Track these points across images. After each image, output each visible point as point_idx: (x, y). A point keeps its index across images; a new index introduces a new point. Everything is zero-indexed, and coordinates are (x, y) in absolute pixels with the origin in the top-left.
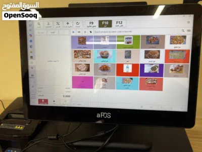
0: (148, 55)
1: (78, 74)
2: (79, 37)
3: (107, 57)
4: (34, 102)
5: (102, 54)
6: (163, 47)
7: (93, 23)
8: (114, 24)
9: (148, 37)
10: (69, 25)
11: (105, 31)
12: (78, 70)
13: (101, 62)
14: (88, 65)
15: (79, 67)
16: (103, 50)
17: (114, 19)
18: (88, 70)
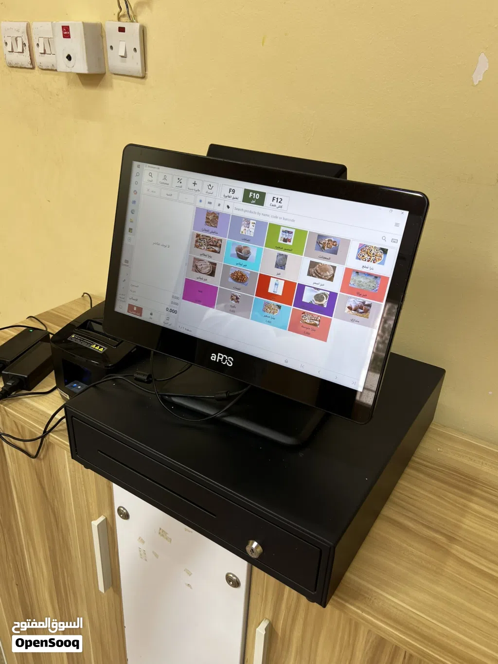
0: (315, 270)
1: (195, 277)
2: (209, 213)
3: (245, 258)
4: (121, 307)
5: (239, 250)
6: (343, 261)
7: (234, 191)
8: (268, 200)
9: (320, 237)
10: (196, 187)
11: (251, 211)
12: (196, 269)
13: (236, 265)
14: (214, 265)
15: (199, 264)
16: (243, 244)
17: (271, 192)
18: (212, 274)
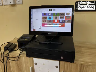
6: (65, 16)
7: (47, 10)
10: (41, 10)
16: (50, 16)
